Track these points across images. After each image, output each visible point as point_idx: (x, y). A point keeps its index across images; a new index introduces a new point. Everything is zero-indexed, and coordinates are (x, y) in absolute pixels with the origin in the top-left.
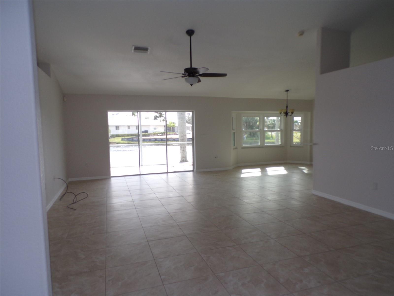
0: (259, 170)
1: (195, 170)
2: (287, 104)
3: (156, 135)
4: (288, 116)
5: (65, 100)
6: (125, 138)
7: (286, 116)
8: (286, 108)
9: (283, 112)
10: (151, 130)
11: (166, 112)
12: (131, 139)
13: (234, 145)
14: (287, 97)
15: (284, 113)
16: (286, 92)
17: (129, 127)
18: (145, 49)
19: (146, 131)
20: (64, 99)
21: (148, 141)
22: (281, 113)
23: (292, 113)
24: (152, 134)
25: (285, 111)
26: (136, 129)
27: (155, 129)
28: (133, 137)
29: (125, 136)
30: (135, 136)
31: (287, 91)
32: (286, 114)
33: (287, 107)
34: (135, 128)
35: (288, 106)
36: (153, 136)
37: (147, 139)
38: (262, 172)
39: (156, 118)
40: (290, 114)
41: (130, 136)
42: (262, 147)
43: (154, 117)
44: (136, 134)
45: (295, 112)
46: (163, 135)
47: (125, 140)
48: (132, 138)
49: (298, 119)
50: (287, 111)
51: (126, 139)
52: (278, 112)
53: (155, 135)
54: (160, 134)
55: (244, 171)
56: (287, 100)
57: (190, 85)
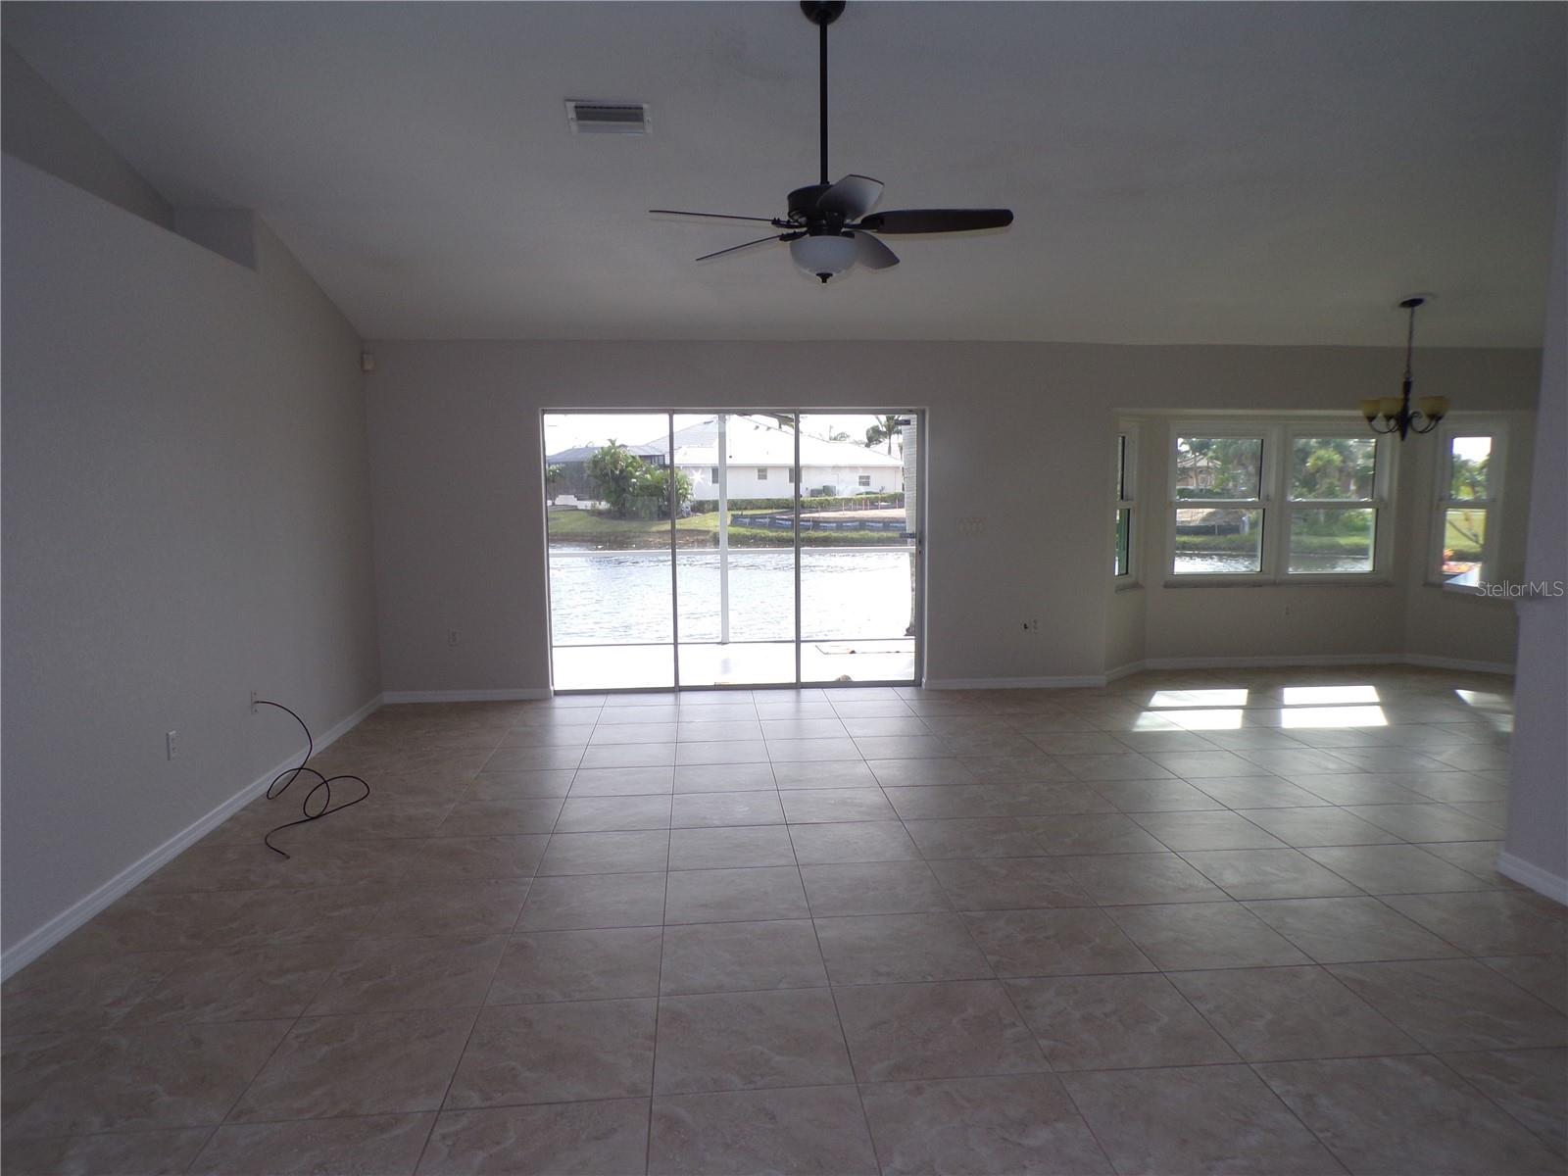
0: (1240, 696)
1: (924, 680)
2: (1408, 372)
3: (866, 505)
4: (1410, 433)
5: (368, 367)
6: (746, 517)
7: (1398, 434)
8: (1400, 395)
9: (1380, 415)
10: (847, 487)
11: (797, 413)
12: (767, 520)
13: (1124, 572)
14: (1411, 338)
15: (1388, 418)
16: (1408, 310)
17: (762, 472)
18: (630, 114)
19: (827, 490)
20: (362, 364)
21: (831, 529)
22: (1371, 419)
23: (1435, 417)
24: (850, 500)
25: (1397, 408)
26: (791, 481)
27: (865, 481)
28: (775, 511)
29: (746, 509)
30: (785, 508)
31: (1413, 303)
32: (1403, 422)
33: (1407, 386)
34: (786, 475)
35: (1412, 379)
36: (855, 510)
37: (830, 522)
38: (1249, 709)
39: (874, 436)
40: (1421, 423)
41: (765, 508)
42: (1274, 584)
43: (868, 432)
44: (786, 500)
45: (1450, 413)
46: (895, 508)
47: (743, 525)
48: (772, 514)
49: (1473, 449)
50: (1405, 408)
51: (747, 520)
52: (1359, 413)
53: (860, 505)
54: (884, 500)
55: (1160, 698)
56: (1410, 349)
57: (818, 278)
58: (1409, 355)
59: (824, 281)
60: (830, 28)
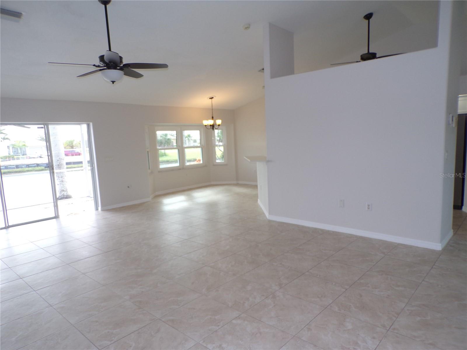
1: (100, 208)
2: (213, 114)
13: (149, 169)
14: (212, 106)
16: (211, 100)
22: (206, 126)
23: (219, 125)
32: (213, 126)
33: (213, 118)
42: (183, 168)
56: (212, 109)
57: (111, 82)
58: (212, 110)
59: (113, 83)
60: (108, 6)
